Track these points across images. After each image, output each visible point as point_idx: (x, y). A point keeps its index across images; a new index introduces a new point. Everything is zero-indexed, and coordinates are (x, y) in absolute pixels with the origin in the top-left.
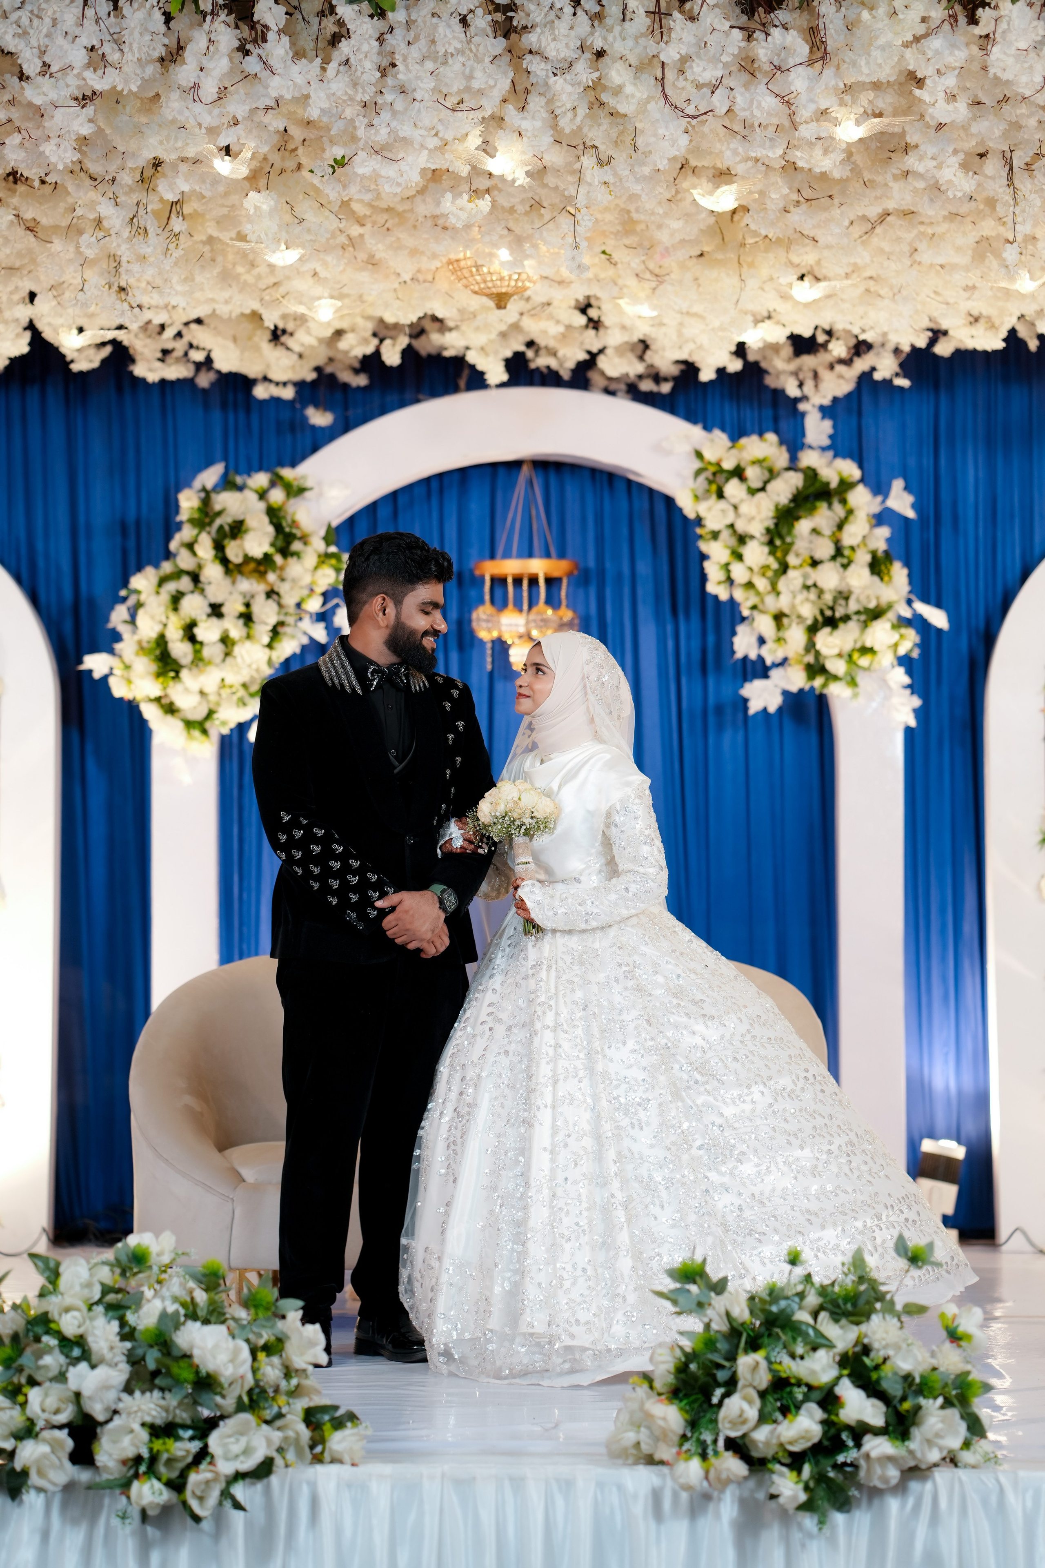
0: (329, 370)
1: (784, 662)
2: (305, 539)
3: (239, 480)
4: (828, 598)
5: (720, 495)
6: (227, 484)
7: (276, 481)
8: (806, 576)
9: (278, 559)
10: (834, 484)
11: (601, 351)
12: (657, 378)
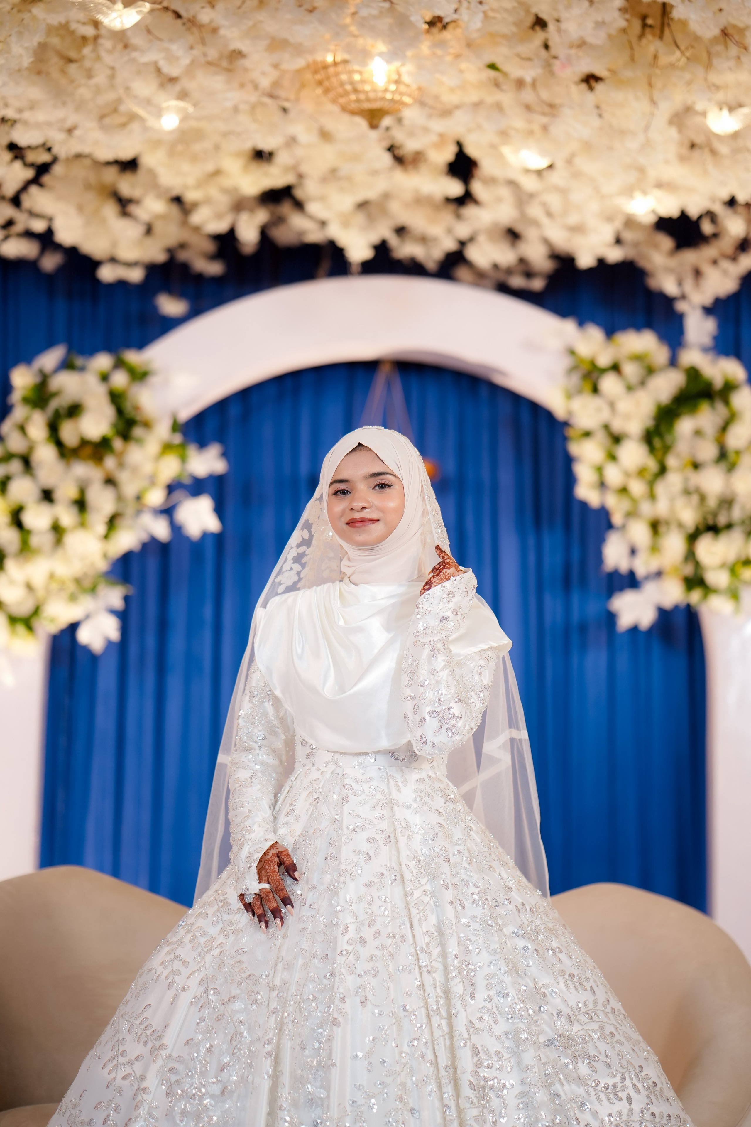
0: (183, 256)
1: (659, 574)
2: (147, 425)
3: (79, 361)
4: (712, 502)
5: (595, 390)
6: (67, 365)
7: (120, 364)
8: (686, 480)
9: (118, 444)
10: (718, 383)
11: (472, 239)
12: (529, 274)
